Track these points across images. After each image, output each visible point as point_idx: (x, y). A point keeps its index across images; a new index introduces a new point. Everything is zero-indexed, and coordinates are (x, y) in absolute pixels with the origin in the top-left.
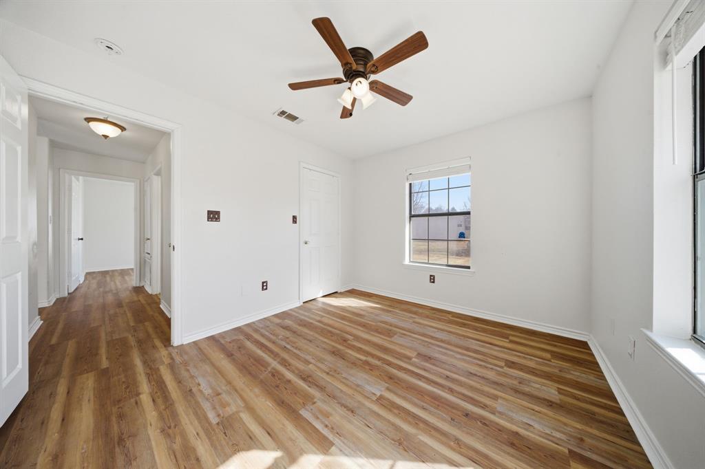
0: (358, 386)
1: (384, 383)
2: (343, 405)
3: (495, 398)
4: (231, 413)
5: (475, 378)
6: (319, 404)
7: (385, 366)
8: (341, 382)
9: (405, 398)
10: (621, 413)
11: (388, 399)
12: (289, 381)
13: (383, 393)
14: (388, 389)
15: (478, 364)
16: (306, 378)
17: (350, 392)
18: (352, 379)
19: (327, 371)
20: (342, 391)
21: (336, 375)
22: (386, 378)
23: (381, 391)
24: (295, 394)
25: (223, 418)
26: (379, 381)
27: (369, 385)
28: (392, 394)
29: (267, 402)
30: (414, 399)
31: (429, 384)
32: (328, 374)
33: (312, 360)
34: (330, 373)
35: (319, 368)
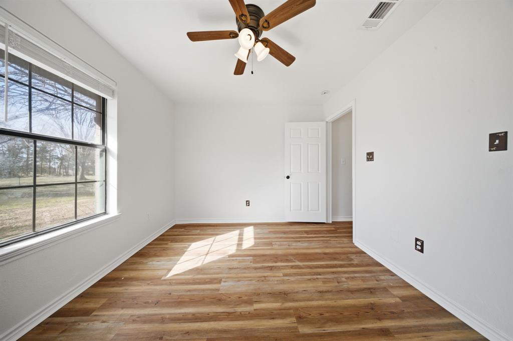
0: (239, 281)
1: (223, 292)
2: (237, 268)
6: (249, 263)
7: (231, 310)
8: (251, 277)
9: (203, 290)
11: (215, 283)
13: (220, 285)
14: (218, 290)
16: (272, 268)
17: (240, 275)
18: (246, 283)
19: (267, 278)
20: (245, 273)
21: (258, 279)
22: (224, 297)
23: (222, 286)
24: (265, 261)
26: (227, 292)
27: (232, 285)
28: (213, 288)
30: (198, 293)
32: (264, 277)
33: (287, 278)
34: (264, 278)
35: (276, 277)
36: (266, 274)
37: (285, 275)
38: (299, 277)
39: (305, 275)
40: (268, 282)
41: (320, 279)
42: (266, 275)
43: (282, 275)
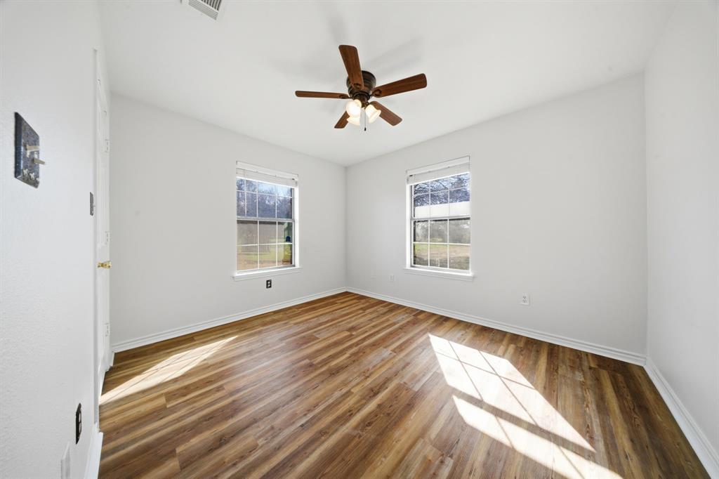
3: (388, 320)
4: (435, 449)
5: (374, 320)
8: (379, 368)
10: (391, 303)
11: (395, 349)
12: (379, 406)
15: (363, 316)
16: (374, 392)
17: (390, 365)
18: (375, 363)
19: (364, 377)
21: (370, 372)
24: (397, 397)
25: (443, 455)
29: (412, 418)
31: (379, 333)
32: (368, 377)
33: (344, 391)
34: (367, 375)
35: (358, 384)
36: (369, 381)
37: (349, 393)
38: (331, 401)
39: (324, 410)
40: (358, 374)
41: (301, 418)
42: (368, 379)
43: (352, 390)
